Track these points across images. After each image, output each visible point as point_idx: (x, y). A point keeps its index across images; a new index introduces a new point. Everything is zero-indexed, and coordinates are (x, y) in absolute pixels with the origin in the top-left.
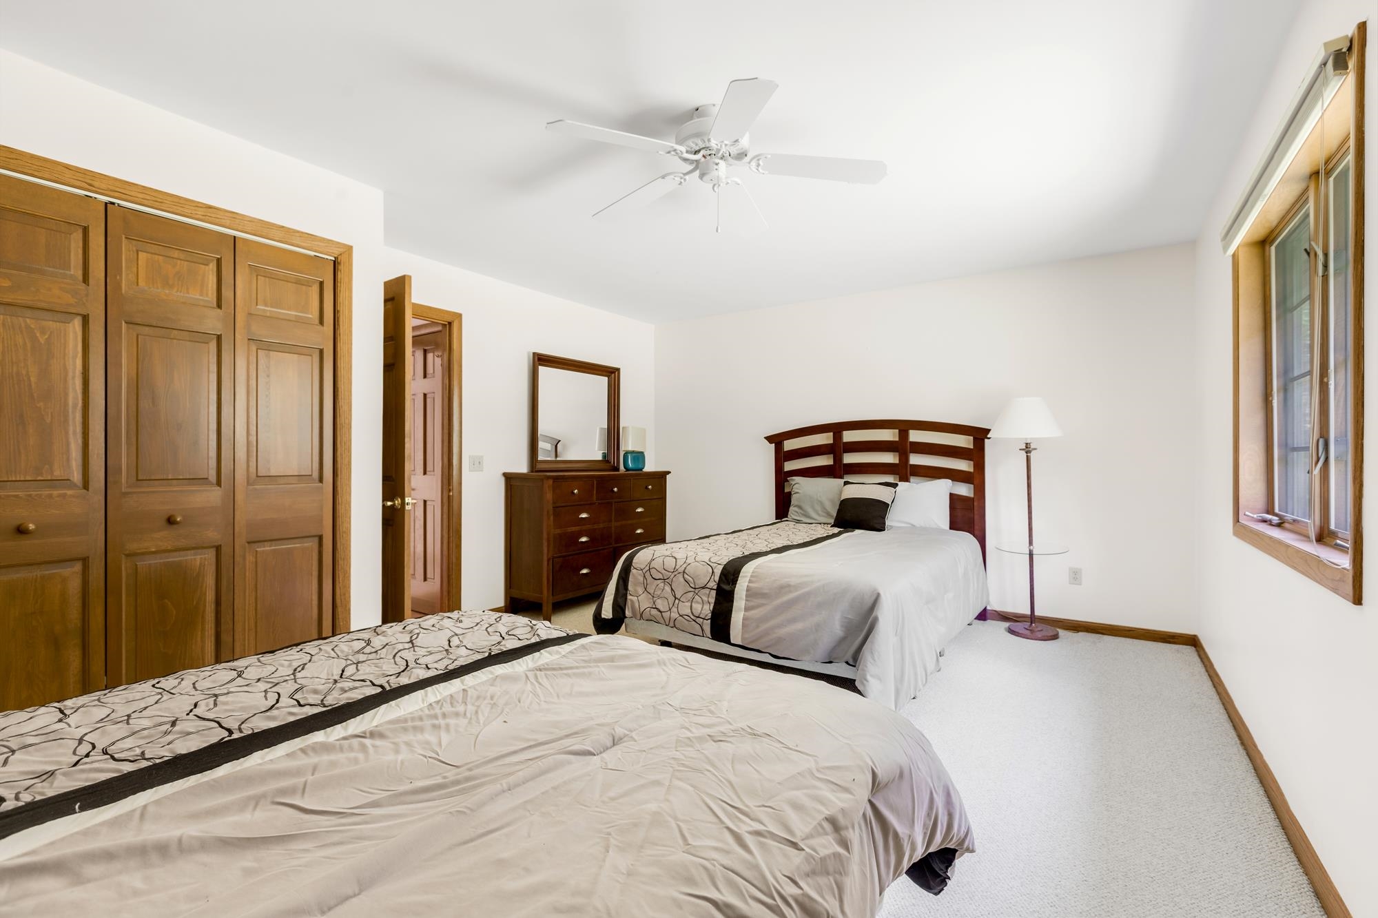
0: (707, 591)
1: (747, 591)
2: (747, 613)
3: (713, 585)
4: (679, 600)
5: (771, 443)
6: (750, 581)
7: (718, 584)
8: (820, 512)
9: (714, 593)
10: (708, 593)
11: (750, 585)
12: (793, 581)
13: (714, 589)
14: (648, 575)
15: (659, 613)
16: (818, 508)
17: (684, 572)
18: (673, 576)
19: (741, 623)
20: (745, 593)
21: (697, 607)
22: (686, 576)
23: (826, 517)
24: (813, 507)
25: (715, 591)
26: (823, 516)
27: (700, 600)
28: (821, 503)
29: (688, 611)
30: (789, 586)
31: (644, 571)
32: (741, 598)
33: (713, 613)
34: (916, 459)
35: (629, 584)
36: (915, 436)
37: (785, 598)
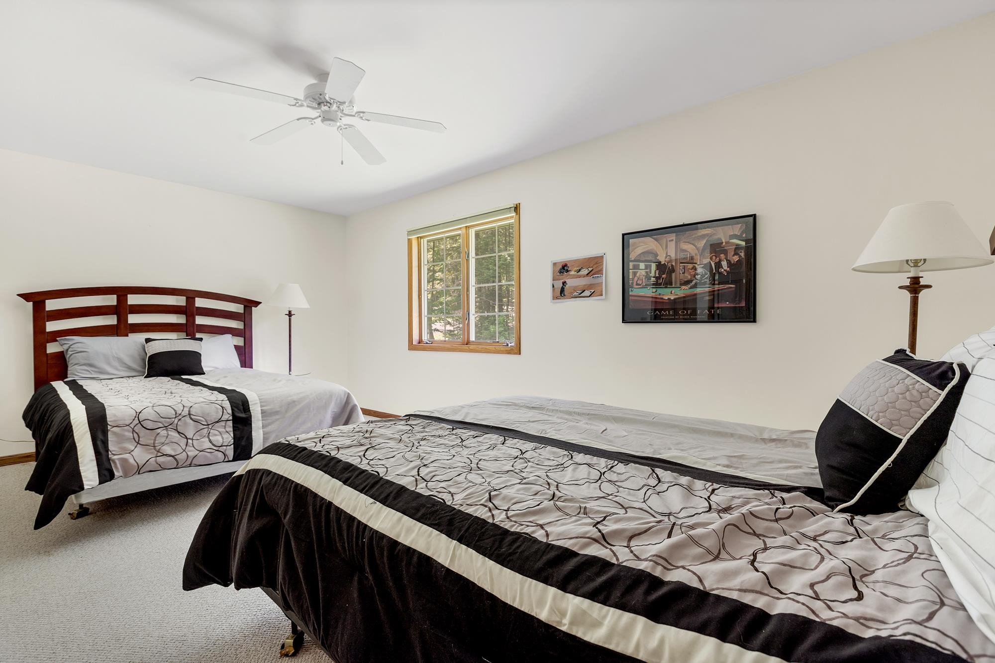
0: (223, 424)
1: (262, 413)
2: (264, 430)
3: (228, 416)
4: (192, 439)
5: (28, 300)
6: (261, 406)
7: (233, 415)
8: (120, 368)
9: (230, 423)
10: (224, 424)
11: (263, 408)
12: (295, 398)
13: (230, 420)
14: (138, 428)
15: (171, 458)
16: (116, 364)
17: (189, 414)
18: (176, 421)
19: (262, 438)
20: (260, 415)
21: (218, 439)
22: (192, 417)
23: (126, 371)
24: (109, 364)
25: (231, 421)
26: (124, 371)
27: (217, 433)
28: (120, 360)
29: (207, 445)
30: (294, 402)
31: (132, 426)
32: (258, 420)
33: (234, 438)
34: (200, 320)
35: (109, 444)
36: (200, 303)
37: (295, 410)
